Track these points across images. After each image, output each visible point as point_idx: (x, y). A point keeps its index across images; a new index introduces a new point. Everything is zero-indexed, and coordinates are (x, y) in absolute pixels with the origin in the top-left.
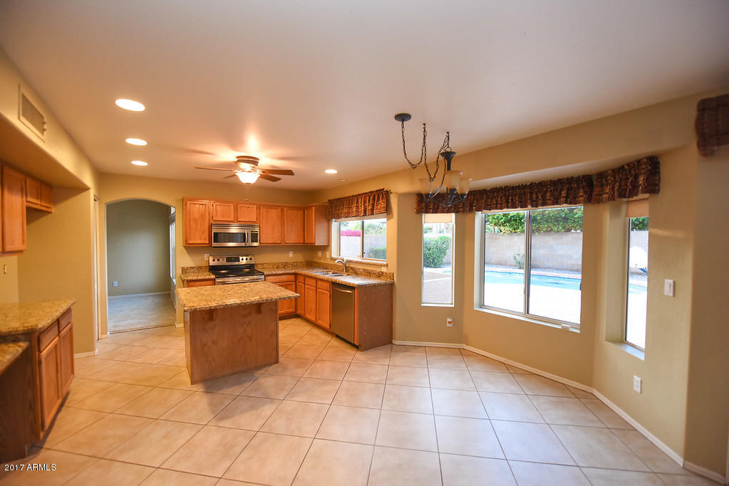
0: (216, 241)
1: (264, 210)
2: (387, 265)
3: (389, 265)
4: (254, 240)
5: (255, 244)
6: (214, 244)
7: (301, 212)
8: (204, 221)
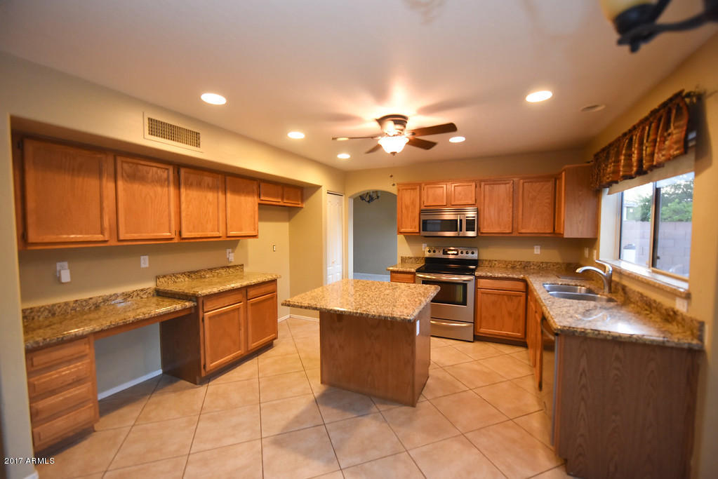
0: (425, 229)
1: (487, 187)
2: (687, 296)
3: (694, 296)
4: (470, 228)
5: (471, 234)
6: (423, 233)
7: (550, 185)
8: (415, 207)
